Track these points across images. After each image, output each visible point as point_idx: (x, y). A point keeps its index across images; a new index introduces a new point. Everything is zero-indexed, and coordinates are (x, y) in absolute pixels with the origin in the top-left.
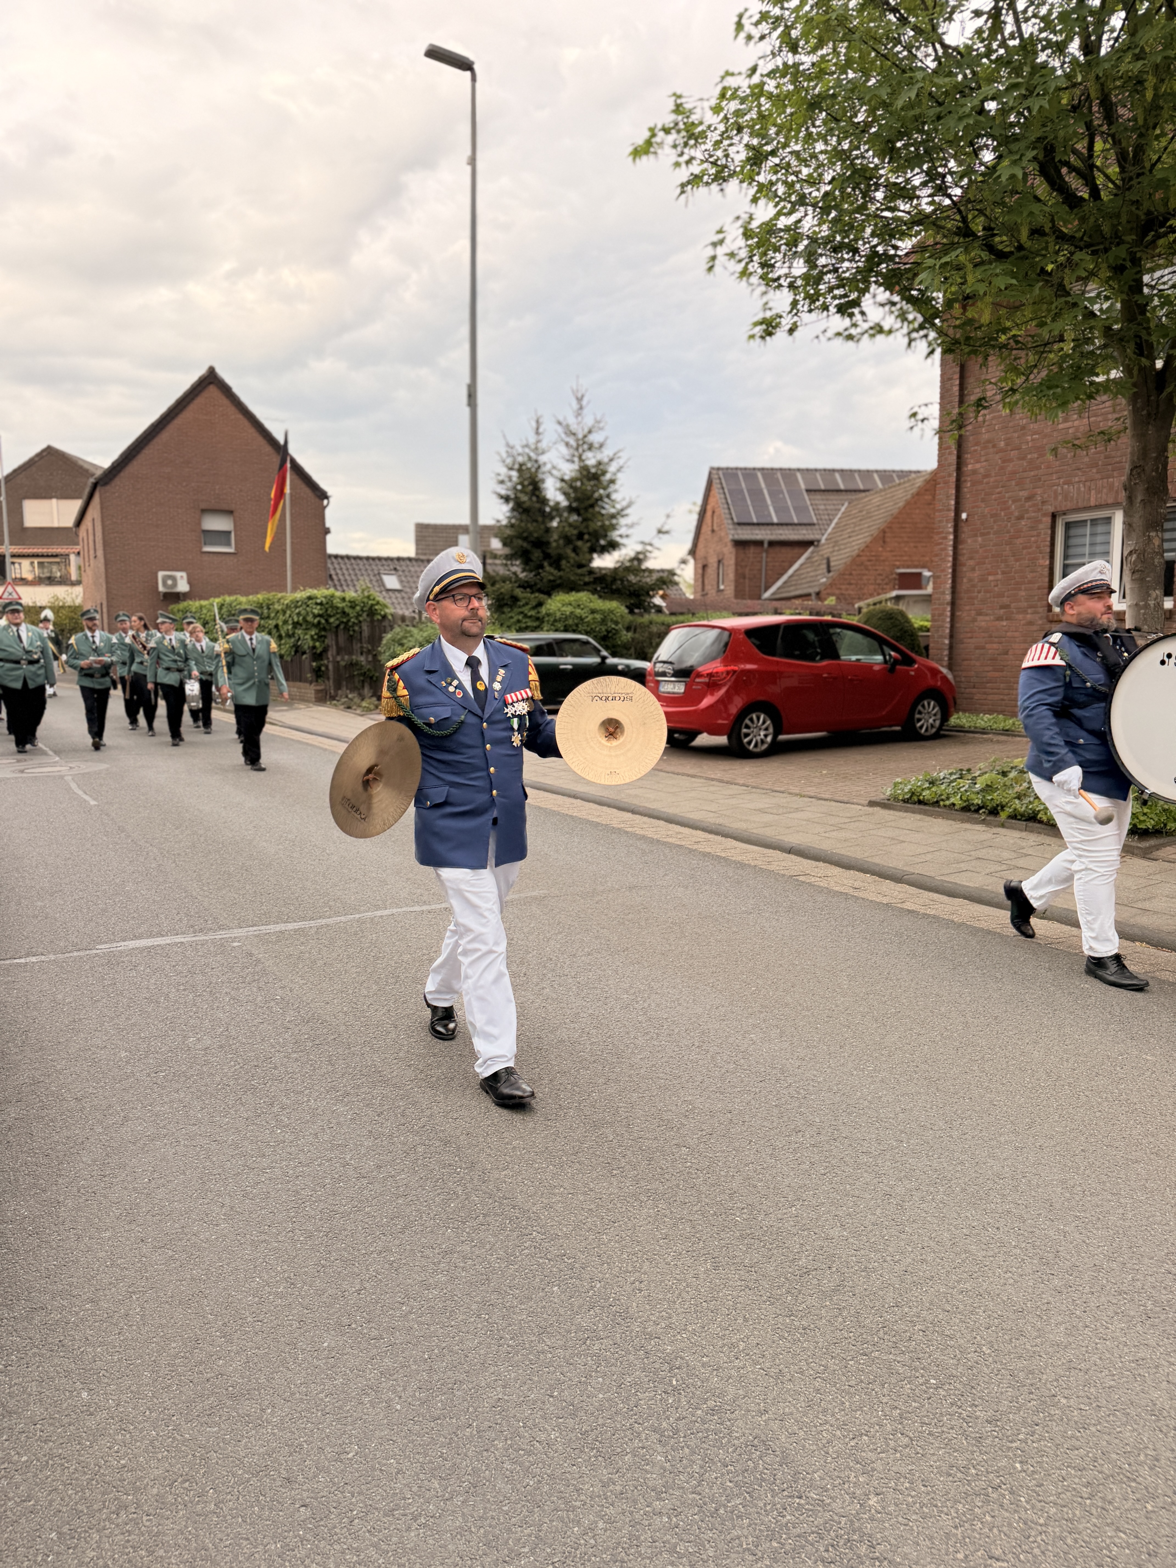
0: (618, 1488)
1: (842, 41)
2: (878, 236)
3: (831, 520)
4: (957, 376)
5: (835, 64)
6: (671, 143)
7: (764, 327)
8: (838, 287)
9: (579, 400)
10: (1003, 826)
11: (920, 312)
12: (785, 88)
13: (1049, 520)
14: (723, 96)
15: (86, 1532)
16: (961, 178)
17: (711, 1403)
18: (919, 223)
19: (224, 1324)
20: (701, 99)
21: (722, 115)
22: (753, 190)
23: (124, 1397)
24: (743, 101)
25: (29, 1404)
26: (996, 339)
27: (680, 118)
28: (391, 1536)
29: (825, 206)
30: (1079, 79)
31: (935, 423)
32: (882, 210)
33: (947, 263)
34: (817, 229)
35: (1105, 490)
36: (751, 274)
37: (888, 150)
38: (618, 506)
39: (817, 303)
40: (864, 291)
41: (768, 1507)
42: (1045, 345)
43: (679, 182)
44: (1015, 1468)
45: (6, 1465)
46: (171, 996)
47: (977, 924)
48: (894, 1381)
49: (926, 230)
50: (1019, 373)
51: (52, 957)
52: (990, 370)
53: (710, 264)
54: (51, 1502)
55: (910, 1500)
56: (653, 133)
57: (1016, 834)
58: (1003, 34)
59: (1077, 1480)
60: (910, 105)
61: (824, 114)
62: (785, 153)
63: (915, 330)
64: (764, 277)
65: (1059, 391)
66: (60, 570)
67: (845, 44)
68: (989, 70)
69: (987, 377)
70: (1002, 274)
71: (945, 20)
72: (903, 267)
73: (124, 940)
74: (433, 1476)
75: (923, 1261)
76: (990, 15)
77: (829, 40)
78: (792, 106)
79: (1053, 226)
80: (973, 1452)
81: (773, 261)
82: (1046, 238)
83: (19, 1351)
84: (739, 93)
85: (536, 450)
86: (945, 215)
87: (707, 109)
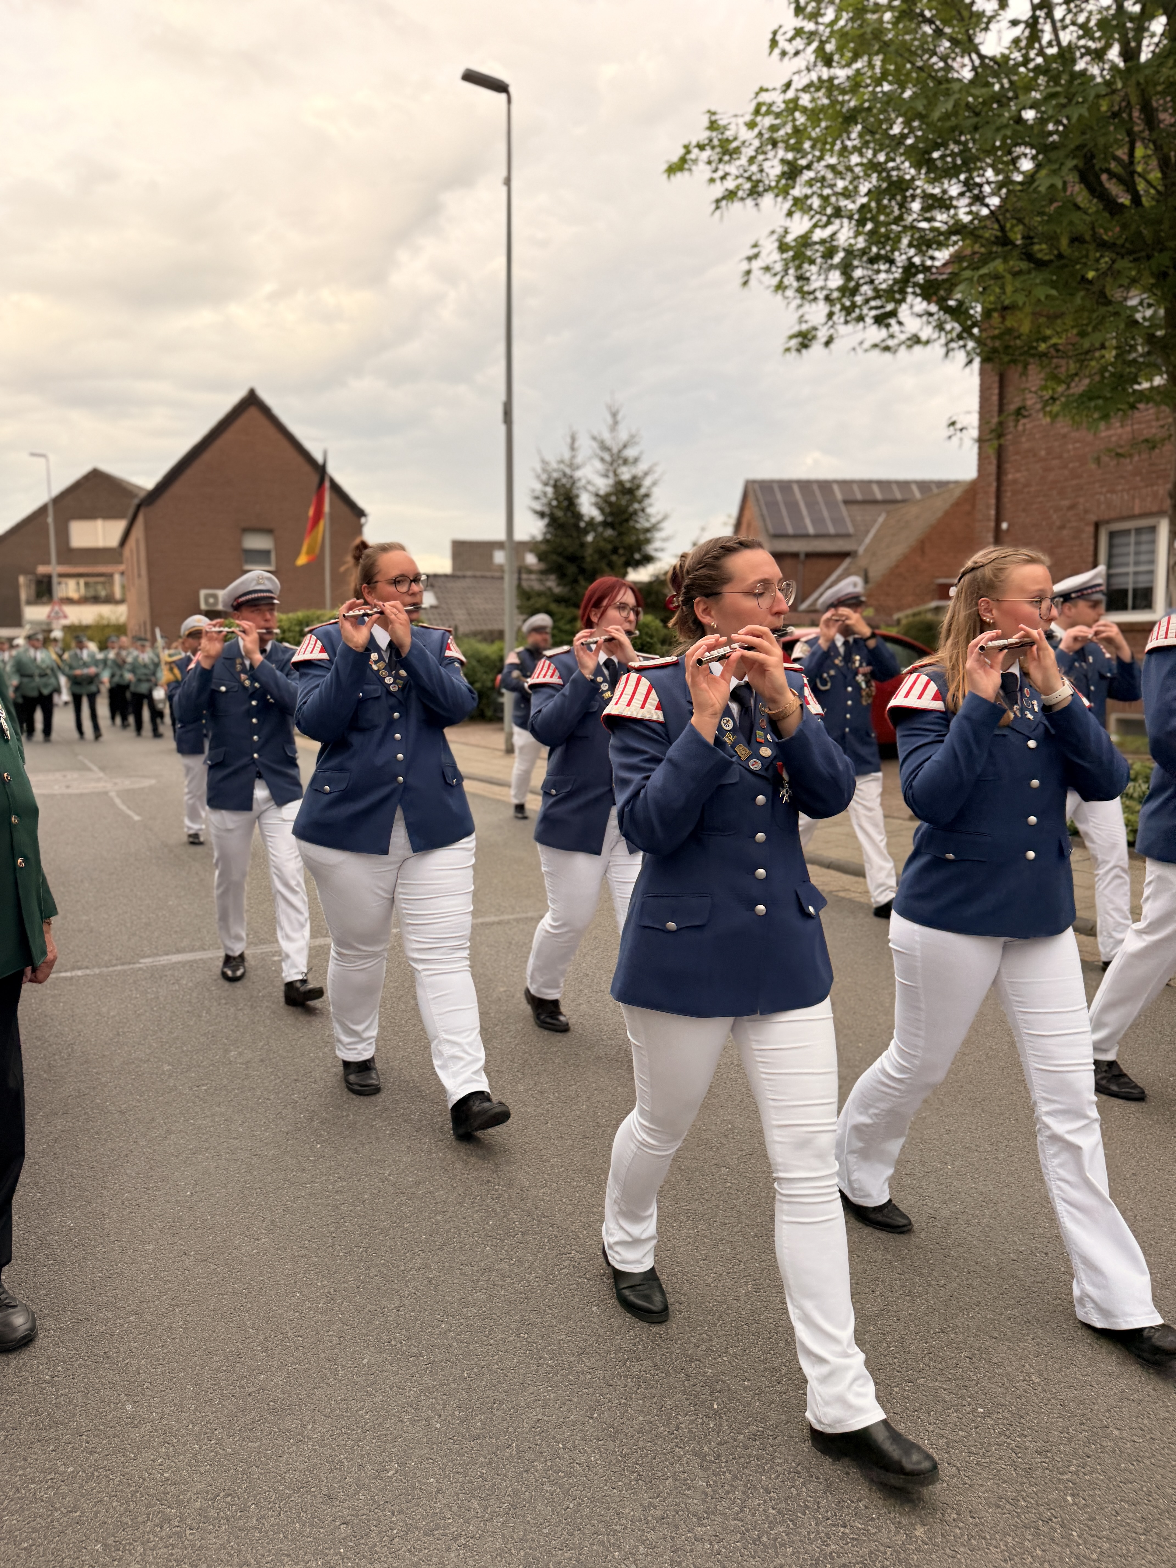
0: (660, 1513)
1: (877, 53)
2: (914, 246)
3: (868, 532)
4: (996, 385)
5: (870, 77)
6: (706, 160)
7: (800, 339)
8: (874, 298)
9: (614, 415)
11: (958, 321)
12: (819, 102)
13: (1091, 529)
14: (757, 112)
15: (131, 1544)
16: (1000, 189)
17: (753, 1428)
18: (956, 233)
19: (266, 1339)
20: (736, 116)
21: (756, 131)
22: (788, 204)
23: (167, 1411)
24: (778, 115)
25: (75, 1415)
26: (1036, 348)
27: (714, 134)
28: (431, 1556)
29: (861, 218)
30: (1121, 86)
31: (975, 433)
32: (920, 221)
33: (985, 275)
34: (852, 241)
35: (1149, 499)
36: (786, 287)
37: (921, 159)
38: (653, 520)
39: (854, 315)
40: (899, 302)
41: (812, 1536)
42: (1086, 353)
43: (714, 198)
44: (1066, 1500)
45: (53, 1475)
46: (213, 1009)
48: (940, 1409)
49: (963, 240)
50: (1060, 381)
51: (97, 971)
52: (1030, 378)
53: (745, 279)
54: (97, 1512)
55: (958, 1531)
56: (687, 149)
58: (1040, 44)
59: (1131, 1515)
60: (946, 116)
61: (859, 127)
62: (820, 166)
63: (952, 340)
64: (800, 290)
65: (1100, 402)
66: (105, 588)
67: (880, 57)
68: (1026, 80)
69: (1028, 385)
70: (1041, 284)
71: (982, 30)
72: (941, 278)
73: (167, 954)
74: (473, 1496)
75: (970, 1286)
76: (1028, 24)
77: (864, 53)
78: (827, 119)
79: (1094, 234)
80: (1022, 1484)
81: (808, 274)
82: (1086, 245)
83: (65, 1362)
84: (774, 108)
85: (571, 465)
86: (983, 225)
87: (741, 125)
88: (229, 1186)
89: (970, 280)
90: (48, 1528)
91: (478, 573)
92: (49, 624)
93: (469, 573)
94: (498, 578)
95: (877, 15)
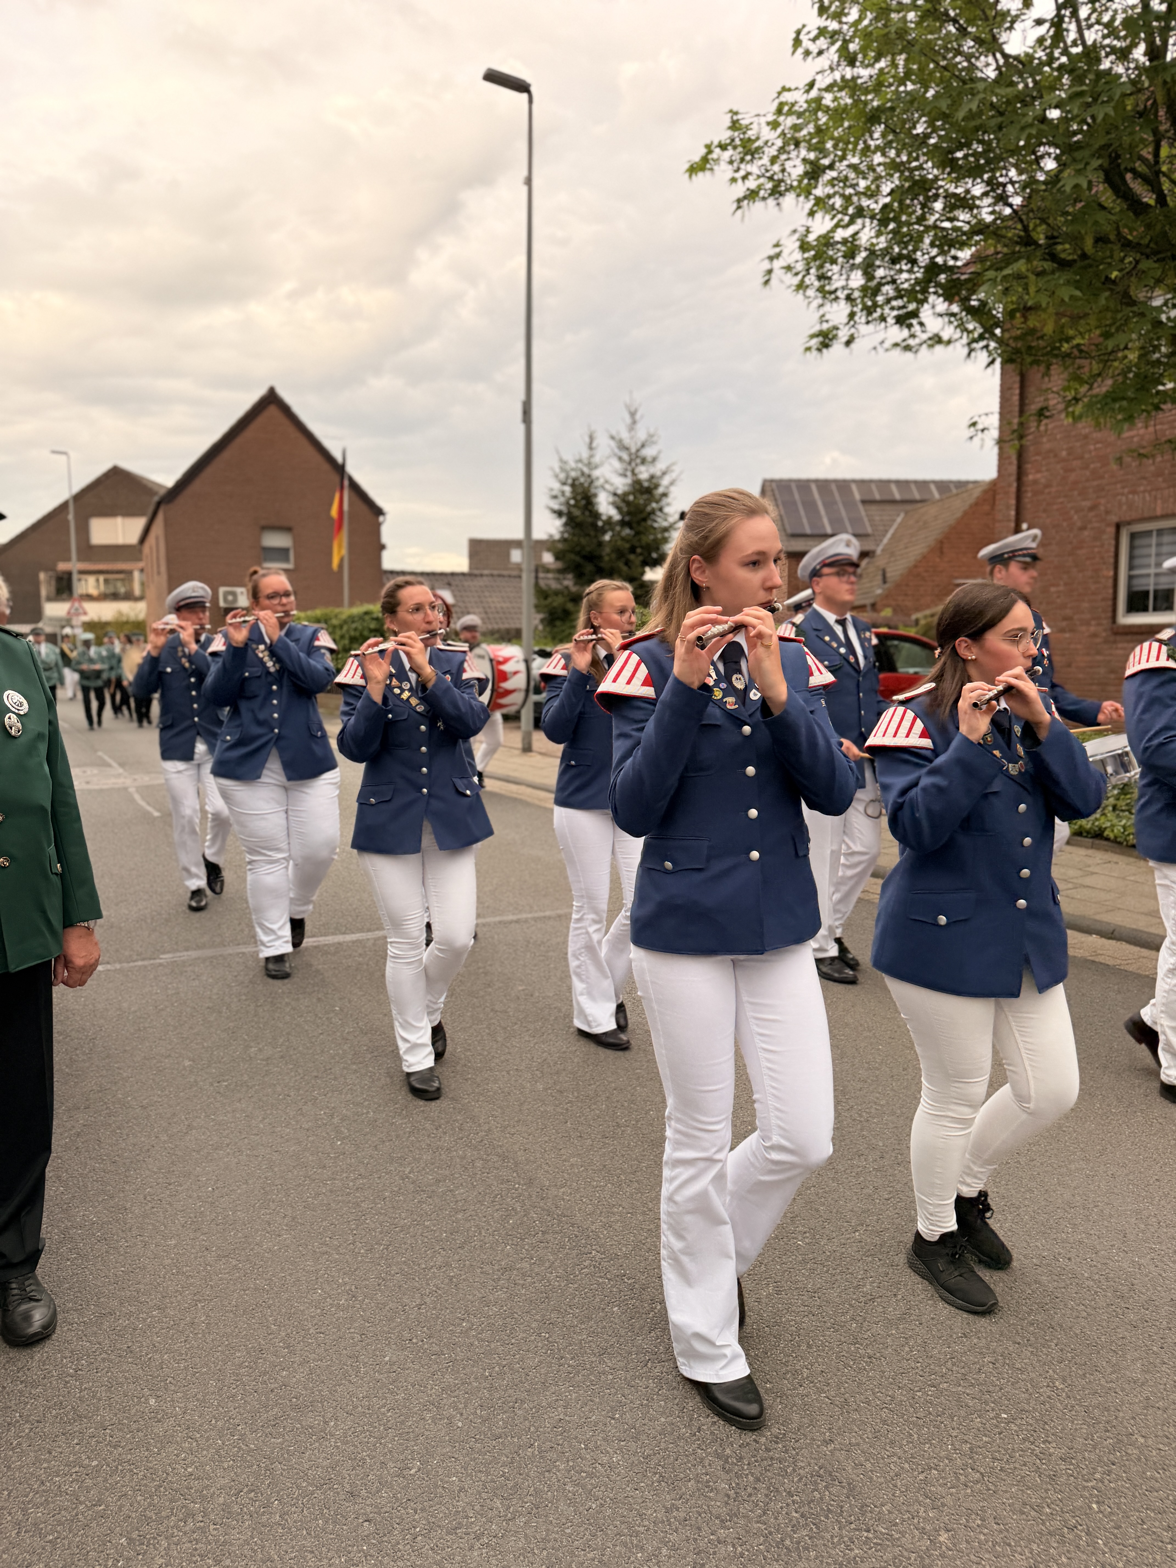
0: (682, 1515)
1: (901, 53)
2: (937, 246)
3: (887, 531)
4: (1017, 385)
5: (893, 77)
6: (728, 159)
7: (821, 339)
8: (896, 298)
9: (633, 414)
11: (979, 322)
12: (842, 102)
13: (1112, 530)
14: (779, 111)
15: (155, 1538)
16: (1024, 188)
17: (775, 1430)
18: (978, 233)
19: (288, 1335)
20: (758, 115)
21: (779, 130)
22: (810, 204)
23: (190, 1406)
24: (800, 115)
25: (98, 1410)
26: (1059, 348)
27: (736, 134)
28: (454, 1554)
29: (883, 218)
30: (1146, 84)
31: (995, 433)
32: (942, 221)
33: (1007, 275)
34: (874, 241)
35: (1172, 500)
36: (807, 287)
37: (946, 161)
39: (875, 315)
40: (922, 302)
41: (836, 1540)
42: (1110, 354)
43: (736, 198)
44: (1091, 1508)
45: (77, 1469)
48: (963, 1414)
49: (985, 240)
50: (1082, 381)
51: (118, 966)
52: (1052, 379)
53: (766, 278)
54: (121, 1506)
55: (982, 1537)
56: (709, 148)
58: (1065, 43)
59: (1157, 1524)
60: (970, 116)
61: (883, 126)
62: (842, 166)
63: (975, 341)
64: (821, 290)
65: (1124, 403)
66: (124, 586)
67: (903, 56)
68: (1051, 78)
69: (1050, 386)
70: (1064, 284)
71: (1006, 29)
72: (963, 277)
73: (187, 950)
74: (495, 1495)
76: (1053, 24)
77: (888, 53)
78: (849, 119)
79: (1118, 233)
80: (1047, 1490)
81: (830, 274)
82: (1110, 245)
83: (88, 1356)
84: (796, 108)
85: (589, 464)
86: (1005, 223)
87: (764, 125)
88: (250, 1182)
89: (994, 280)
90: (72, 1521)
91: (495, 572)
93: (486, 572)
94: (515, 577)
95: (901, 15)
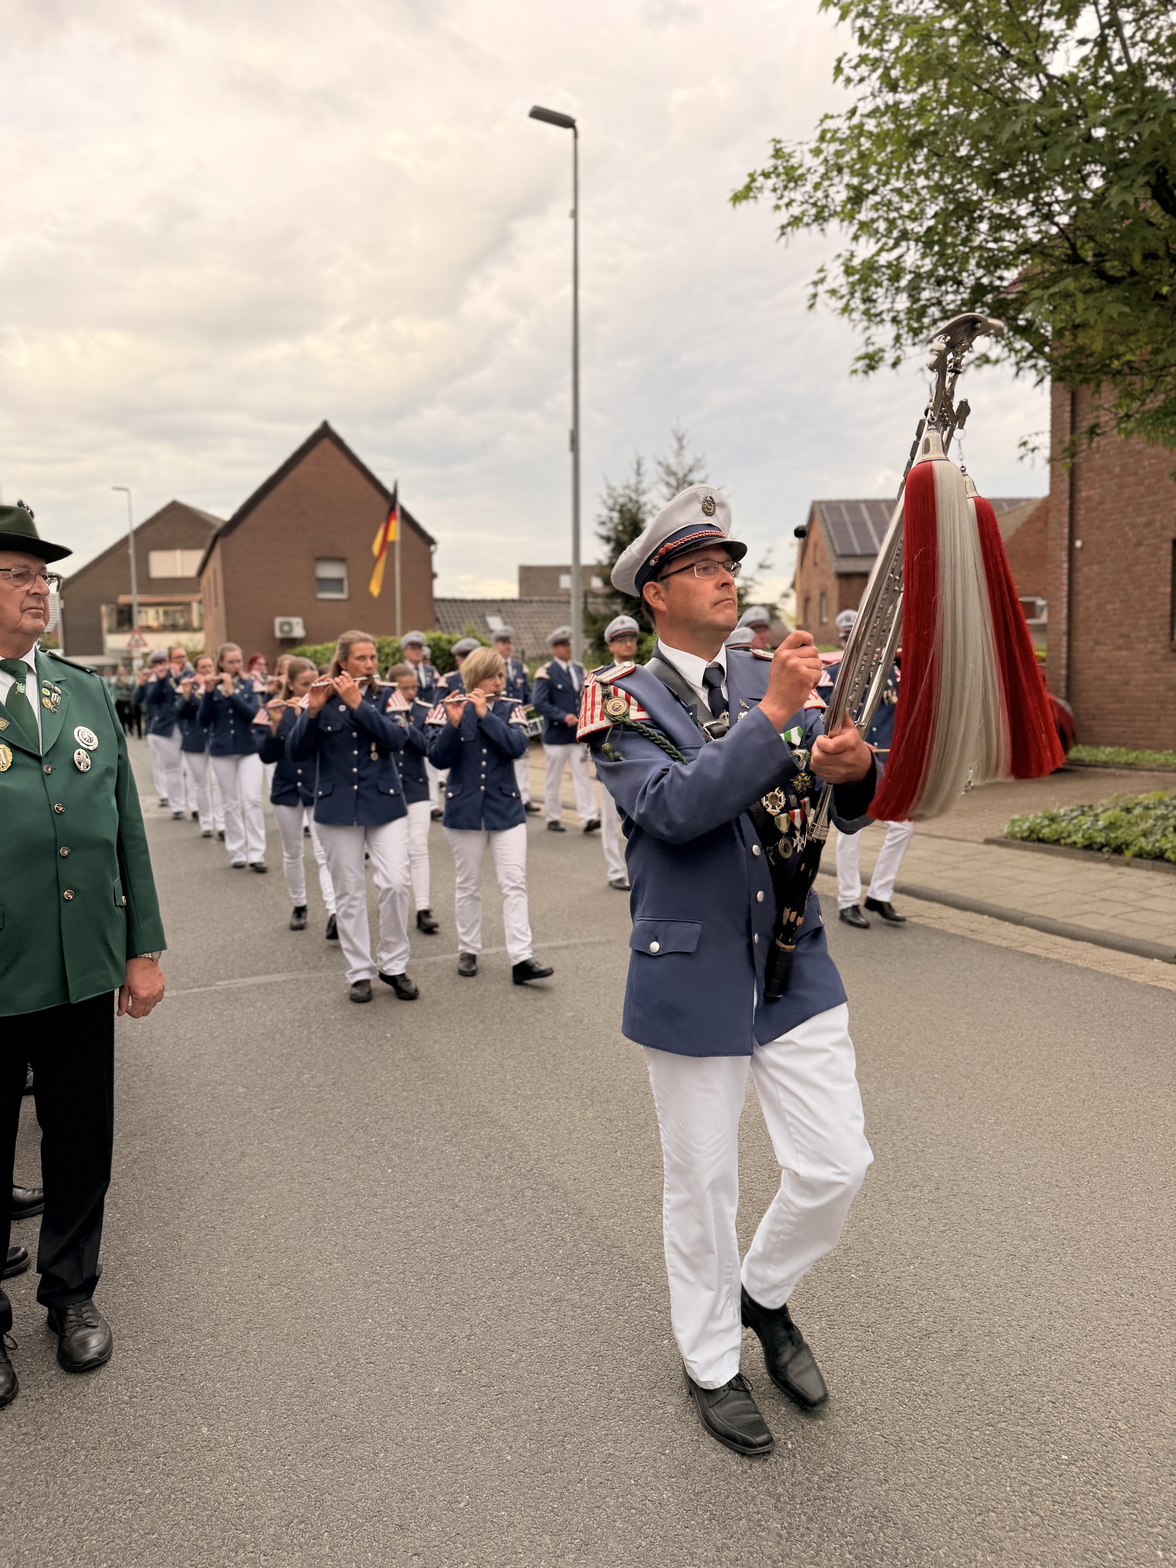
0: (734, 1554)
1: (943, 77)
2: (983, 267)
4: (1068, 403)
5: (936, 101)
6: (771, 187)
7: (867, 361)
8: (942, 319)
9: (680, 440)
10: (1128, 865)
11: (1027, 340)
12: (885, 127)
13: (1168, 546)
14: (822, 138)
16: (1070, 206)
17: (828, 1469)
18: (1025, 252)
19: (338, 1365)
20: (801, 143)
21: (822, 157)
22: (854, 228)
23: (242, 1435)
24: (842, 141)
25: (152, 1437)
26: (1109, 366)
27: (779, 162)
29: (928, 240)
31: (1046, 452)
32: (987, 242)
33: (1055, 294)
34: (919, 263)
36: (852, 310)
37: (991, 182)
39: (921, 337)
42: (1162, 369)
43: (779, 224)
44: (1156, 1556)
45: (131, 1497)
46: (286, 1032)
47: (1102, 969)
48: (1022, 1454)
49: (1032, 259)
50: (1134, 398)
52: (1103, 395)
53: (811, 302)
54: (174, 1535)
56: (752, 178)
57: (1142, 874)
58: (1110, 62)
60: (1015, 137)
61: (925, 150)
62: (885, 191)
63: (1023, 360)
64: (866, 312)
66: (183, 617)
67: (946, 81)
68: (1096, 97)
69: (1101, 402)
70: (1112, 301)
71: (1049, 51)
72: (1010, 297)
73: (242, 977)
74: (545, 1531)
75: (1051, 1327)
76: (1096, 43)
77: (930, 78)
78: (893, 145)
79: (1168, 249)
80: (1109, 1536)
81: (875, 297)
82: (1159, 261)
83: (143, 1383)
84: (839, 135)
85: (637, 490)
86: (1052, 243)
87: (807, 153)
88: (302, 1210)
89: (1040, 299)
90: (126, 1549)
91: (545, 598)
92: (129, 652)
93: (536, 598)
94: (564, 602)
95: (943, 39)
